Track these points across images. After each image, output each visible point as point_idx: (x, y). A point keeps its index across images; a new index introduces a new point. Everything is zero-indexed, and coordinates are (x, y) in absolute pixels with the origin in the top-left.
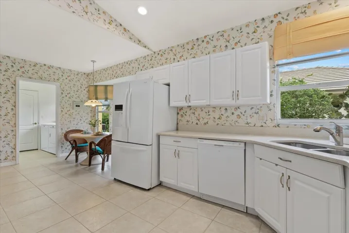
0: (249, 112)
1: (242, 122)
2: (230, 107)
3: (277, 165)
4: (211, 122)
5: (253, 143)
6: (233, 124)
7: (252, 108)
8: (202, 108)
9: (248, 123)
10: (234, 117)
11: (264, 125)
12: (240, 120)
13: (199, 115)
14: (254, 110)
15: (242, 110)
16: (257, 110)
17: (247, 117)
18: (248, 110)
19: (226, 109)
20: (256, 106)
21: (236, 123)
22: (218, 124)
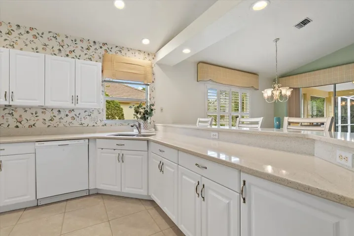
0: (83, 114)
1: (76, 123)
2: (64, 109)
3: (115, 150)
4: (39, 124)
5: (95, 139)
6: (68, 125)
7: (86, 111)
8: (25, 109)
9: (82, 124)
10: (69, 119)
11: (95, 125)
12: (74, 122)
13: (20, 116)
14: (87, 113)
15: (77, 112)
16: (90, 113)
17: (81, 118)
18: (82, 112)
19: (59, 111)
20: (89, 109)
21: (70, 124)
22: (49, 126)
